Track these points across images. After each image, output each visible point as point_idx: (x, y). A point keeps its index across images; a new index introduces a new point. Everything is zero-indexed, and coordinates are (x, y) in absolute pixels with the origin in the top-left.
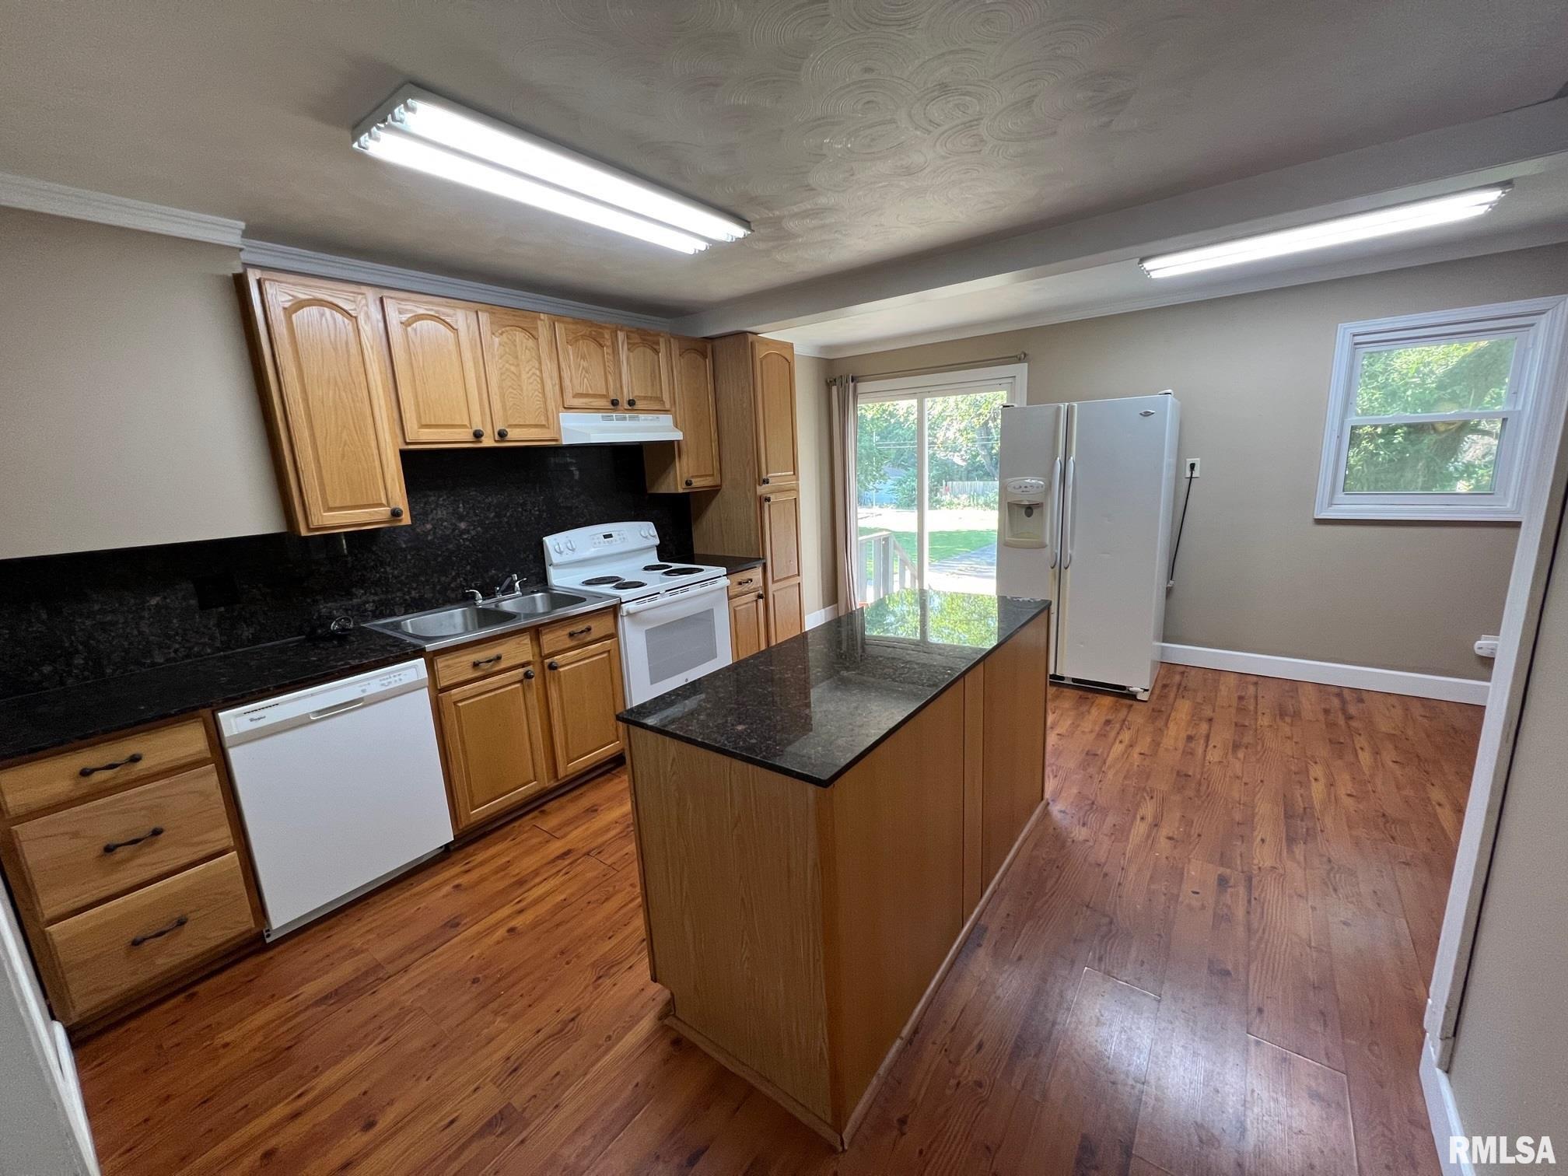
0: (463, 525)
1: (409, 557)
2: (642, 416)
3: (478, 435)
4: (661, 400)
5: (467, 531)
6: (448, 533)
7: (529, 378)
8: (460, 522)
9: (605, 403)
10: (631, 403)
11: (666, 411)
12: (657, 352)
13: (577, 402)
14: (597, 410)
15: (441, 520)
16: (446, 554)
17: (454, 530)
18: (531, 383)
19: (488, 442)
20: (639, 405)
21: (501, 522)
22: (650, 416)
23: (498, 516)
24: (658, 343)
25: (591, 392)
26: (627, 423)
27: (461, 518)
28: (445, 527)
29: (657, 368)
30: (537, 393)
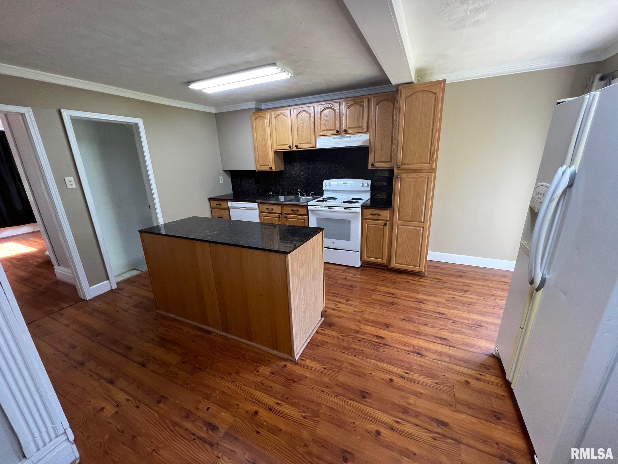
0: (302, 173)
1: (289, 180)
2: (352, 136)
3: (290, 147)
4: (362, 127)
5: (303, 175)
6: (298, 175)
7: (307, 127)
8: (302, 172)
9: (334, 132)
10: (345, 131)
11: (365, 132)
12: (362, 106)
13: (322, 133)
14: (331, 135)
15: (297, 171)
16: (297, 181)
17: (300, 174)
18: (307, 129)
19: (294, 149)
20: (349, 131)
21: (312, 173)
22: (356, 135)
23: (312, 171)
24: (363, 102)
25: (328, 129)
26: (345, 139)
27: (302, 171)
28: (298, 173)
29: (361, 114)
30: (308, 132)
